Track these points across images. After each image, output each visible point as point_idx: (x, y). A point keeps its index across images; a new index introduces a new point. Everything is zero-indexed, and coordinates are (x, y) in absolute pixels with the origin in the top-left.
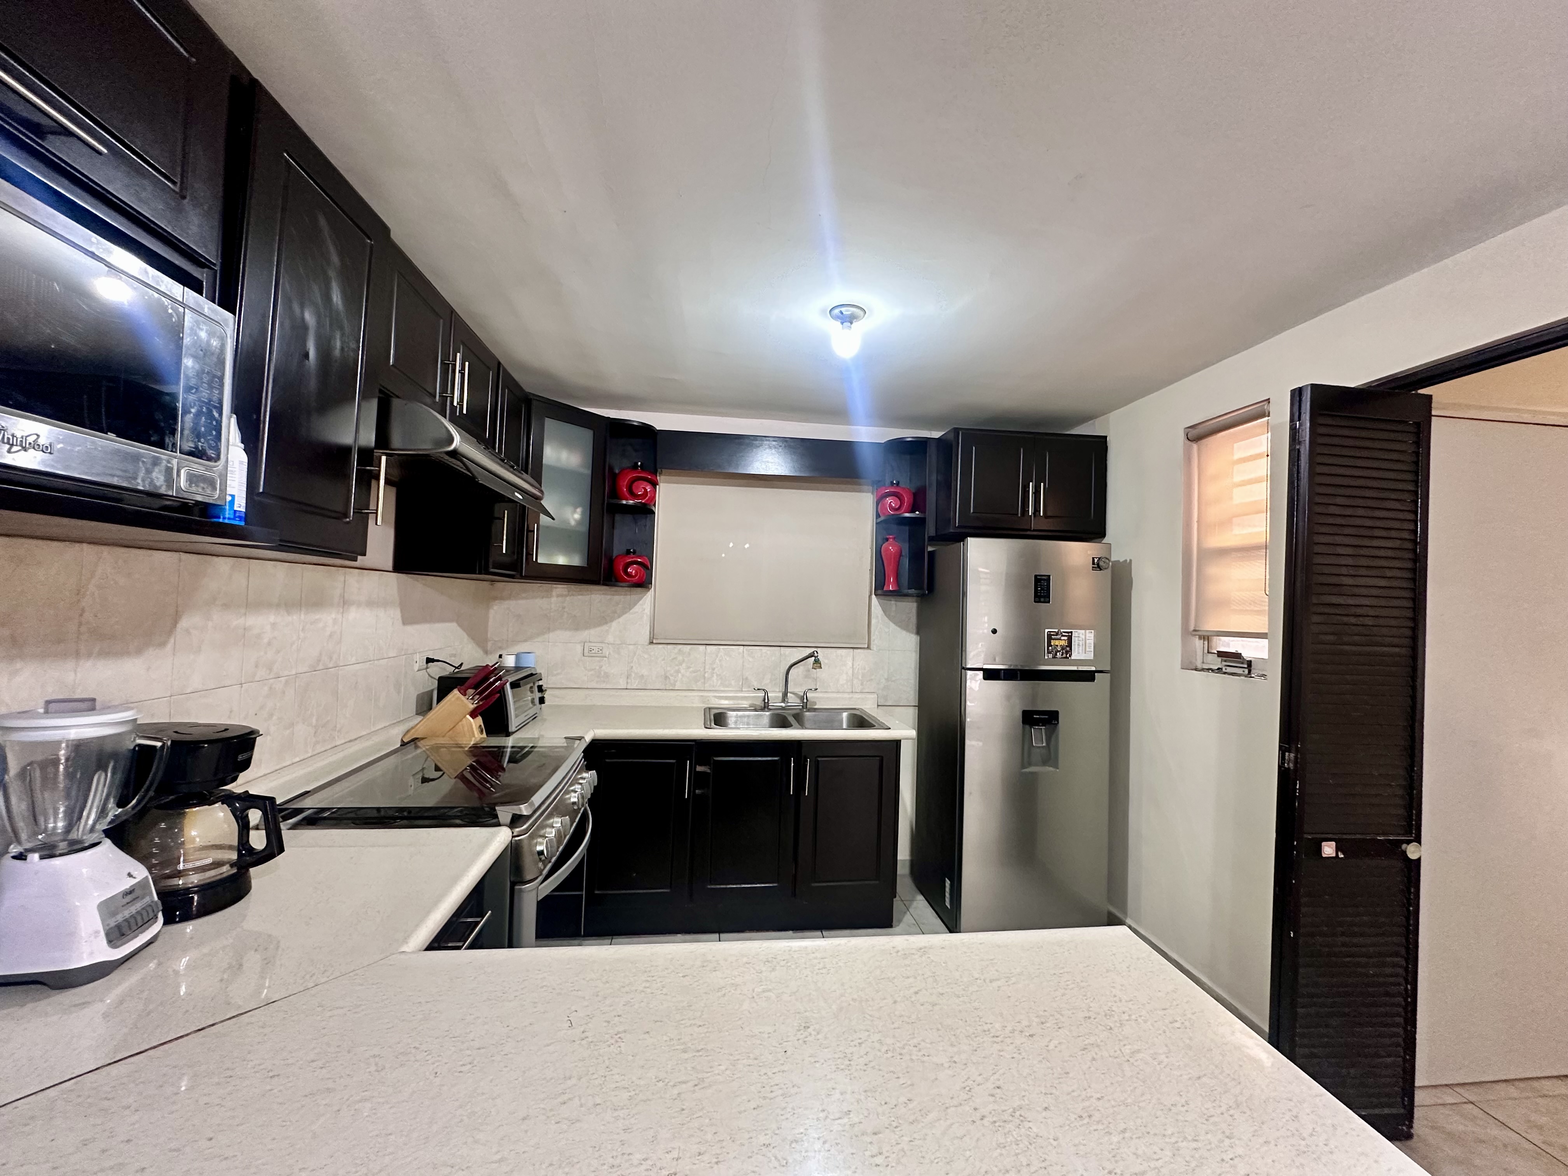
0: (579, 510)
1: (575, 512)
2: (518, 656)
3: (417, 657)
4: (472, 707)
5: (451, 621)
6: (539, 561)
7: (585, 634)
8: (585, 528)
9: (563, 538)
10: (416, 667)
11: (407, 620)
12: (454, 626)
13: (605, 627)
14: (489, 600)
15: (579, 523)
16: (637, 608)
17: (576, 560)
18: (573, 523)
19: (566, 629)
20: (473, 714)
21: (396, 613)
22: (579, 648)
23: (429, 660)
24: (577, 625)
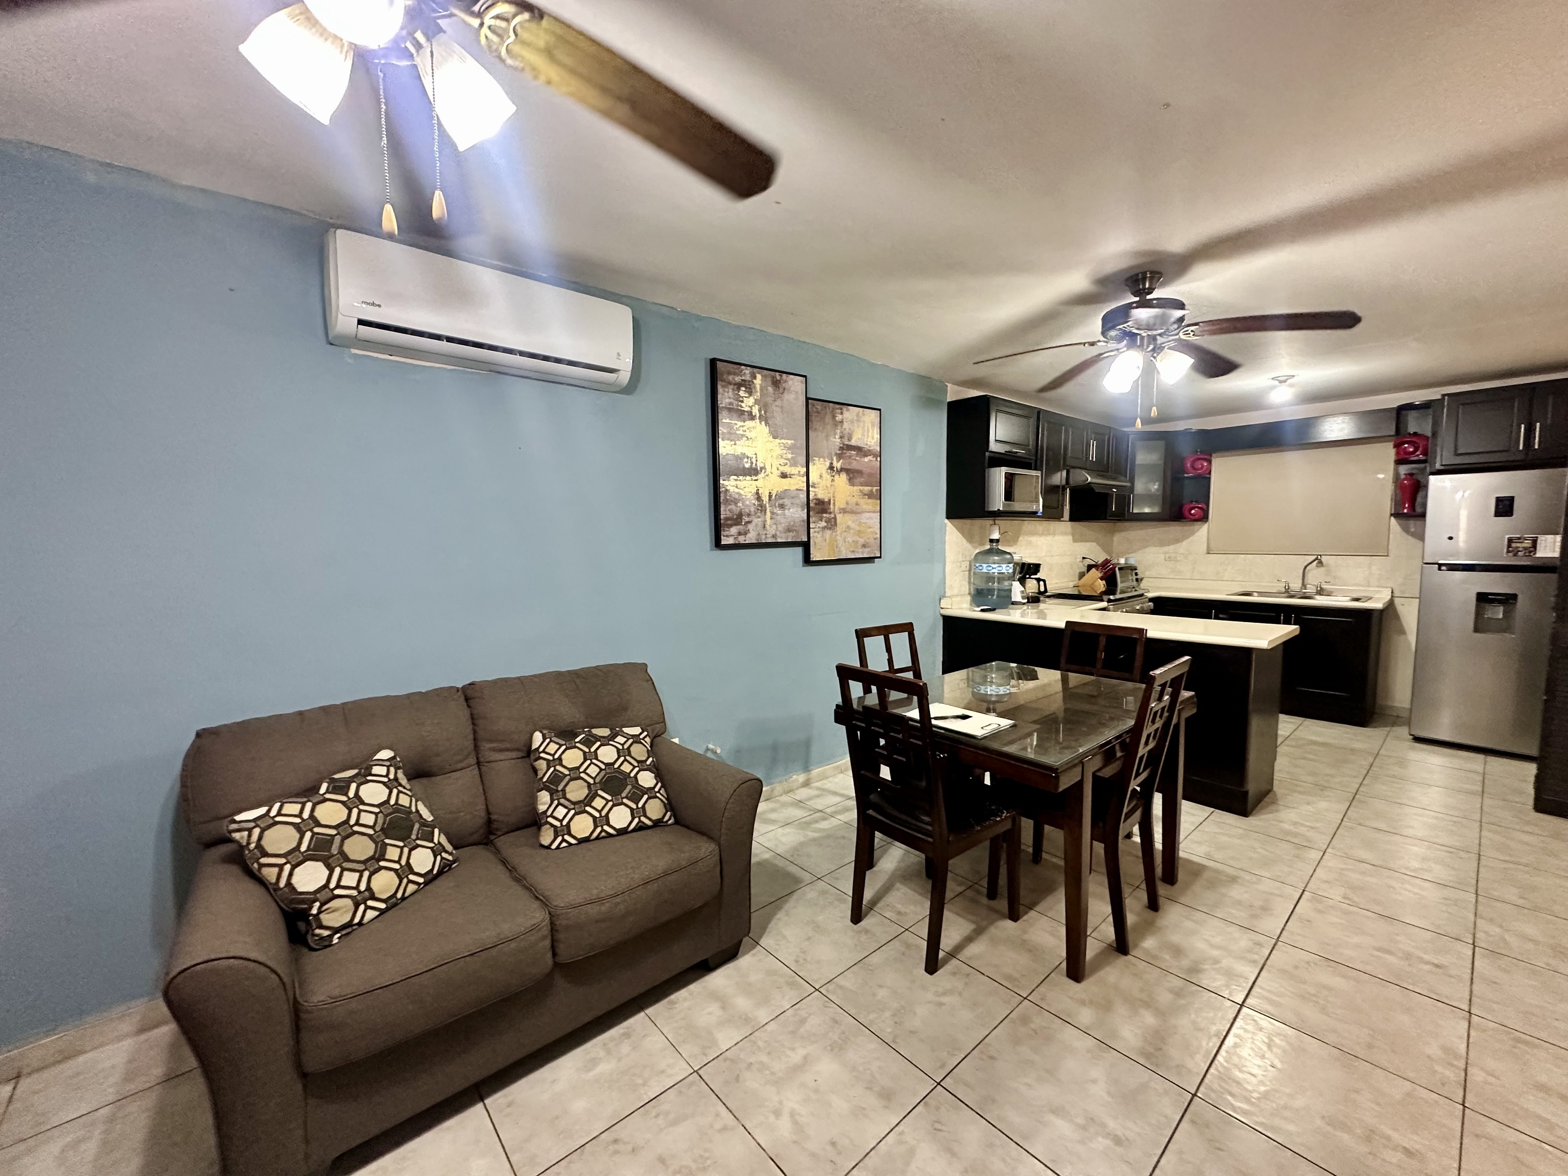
0: (1157, 483)
1: (1154, 485)
2: (1126, 559)
3: (1079, 556)
4: (1100, 575)
5: (1093, 541)
6: (1134, 511)
7: (1166, 549)
8: (1160, 493)
9: (1148, 498)
10: (1078, 560)
11: (1075, 541)
12: (1094, 544)
13: (1178, 545)
14: (1113, 532)
15: (1158, 490)
16: (1198, 534)
17: (1156, 510)
18: (1153, 490)
19: (1155, 546)
20: (1101, 579)
21: (1070, 537)
22: (1162, 556)
23: (1084, 558)
24: (1162, 543)
